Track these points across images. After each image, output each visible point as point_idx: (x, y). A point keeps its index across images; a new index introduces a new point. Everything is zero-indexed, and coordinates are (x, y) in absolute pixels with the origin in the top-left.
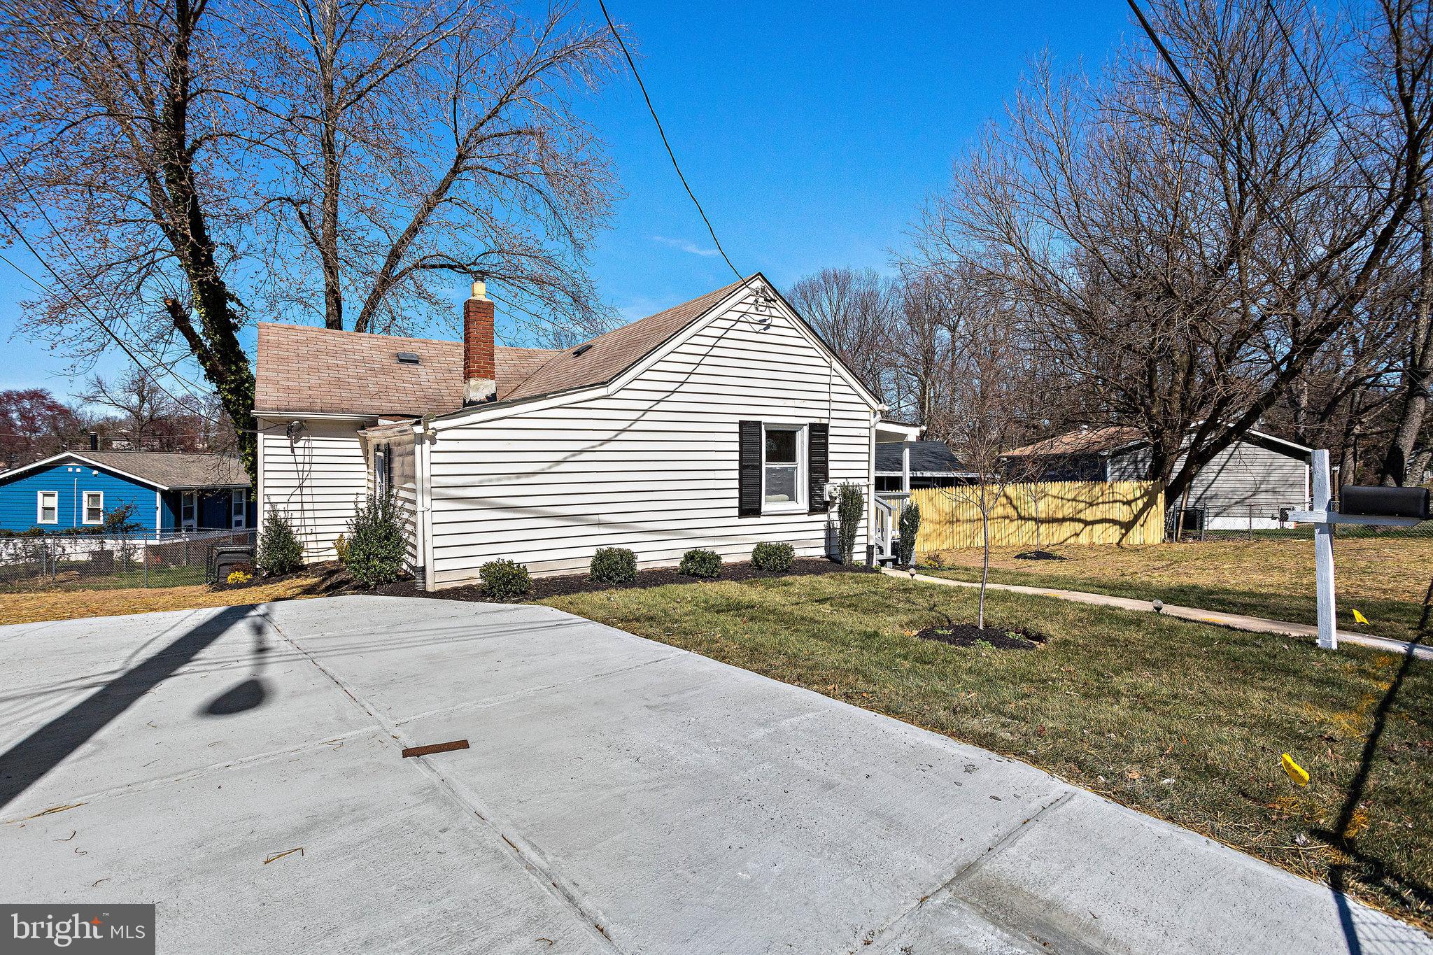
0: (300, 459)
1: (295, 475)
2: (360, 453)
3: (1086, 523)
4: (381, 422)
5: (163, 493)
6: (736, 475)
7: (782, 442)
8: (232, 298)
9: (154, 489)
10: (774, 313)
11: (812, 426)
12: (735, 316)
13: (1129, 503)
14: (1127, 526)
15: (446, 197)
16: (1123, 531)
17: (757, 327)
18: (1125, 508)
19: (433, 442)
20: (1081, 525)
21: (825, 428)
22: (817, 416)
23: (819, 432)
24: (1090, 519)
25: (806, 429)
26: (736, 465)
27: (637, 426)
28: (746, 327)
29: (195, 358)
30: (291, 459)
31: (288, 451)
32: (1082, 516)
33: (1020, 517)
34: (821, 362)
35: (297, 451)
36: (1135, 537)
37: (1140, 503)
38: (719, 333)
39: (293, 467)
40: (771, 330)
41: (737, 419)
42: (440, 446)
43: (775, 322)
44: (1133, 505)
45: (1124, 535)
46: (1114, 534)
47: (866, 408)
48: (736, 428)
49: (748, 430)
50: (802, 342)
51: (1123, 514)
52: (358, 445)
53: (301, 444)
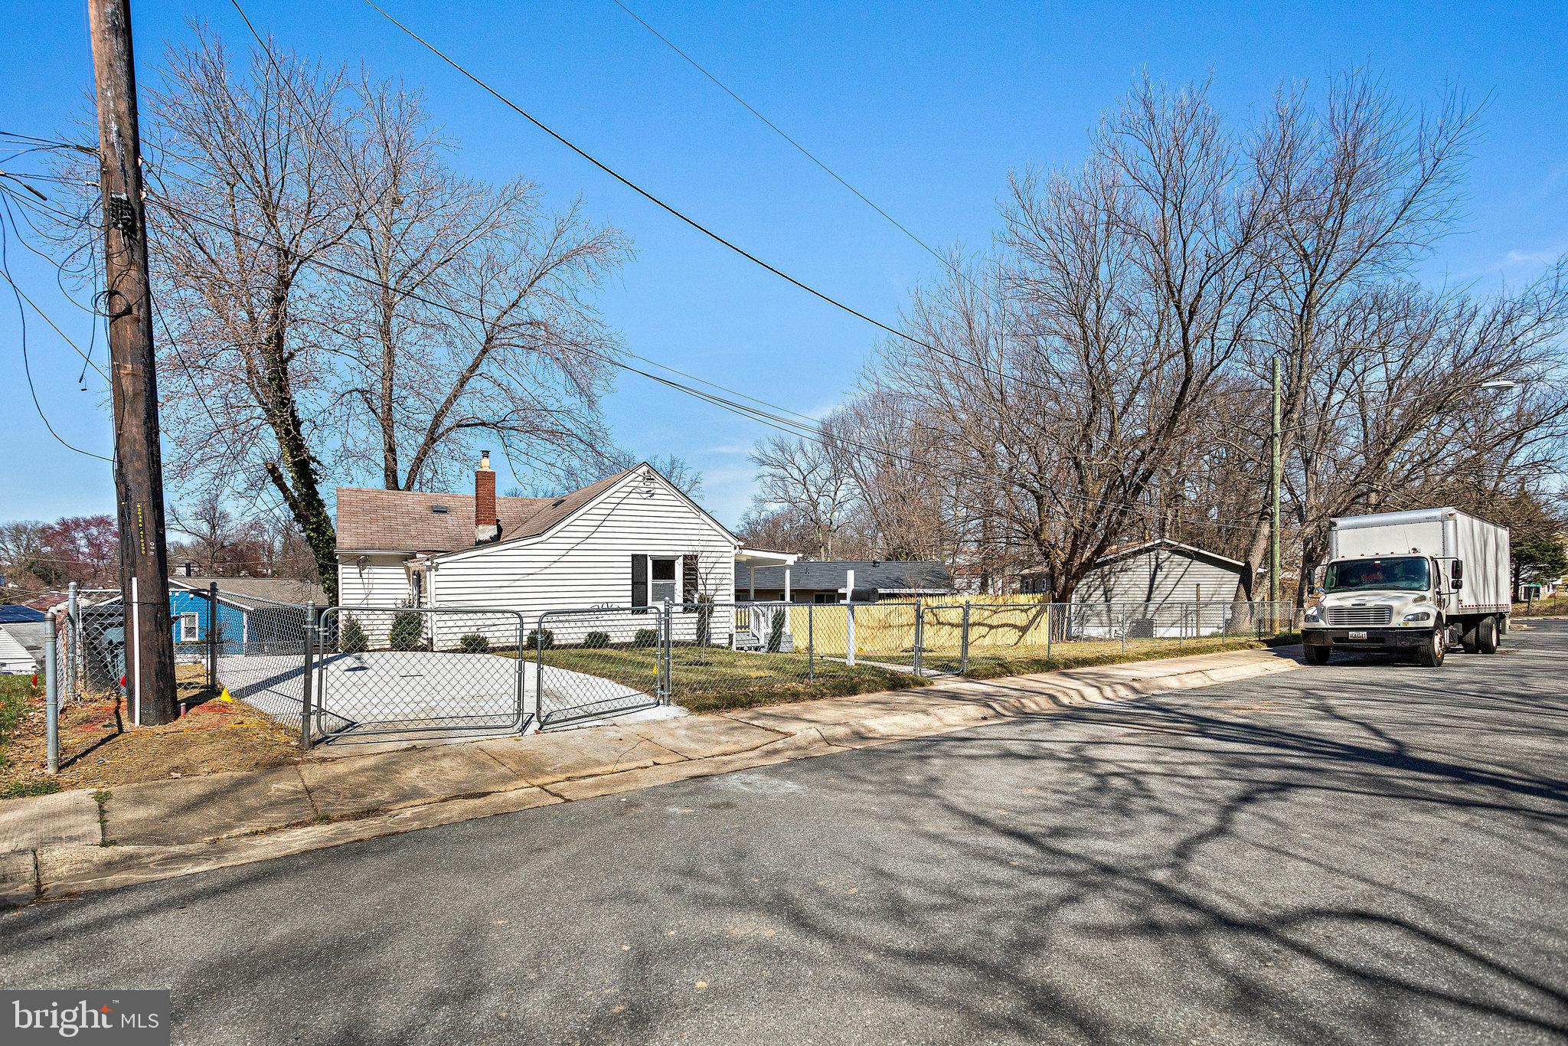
0: (366, 581)
1: (362, 591)
2: (405, 576)
3: (991, 627)
4: (418, 555)
5: (248, 612)
6: (630, 587)
7: (664, 568)
8: (314, 460)
9: (242, 610)
10: (657, 485)
11: (685, 557)
12: (629, 489)
13: (1024, 611)
14: (1024, 630)
15: (477, 373)
16: (1022, 634)
17: (645, 496)
18: (1022, 615)
19: (437, 570)
20: (987, 629)
21: (695, 558)
22: (687, 550)
23: (691, 561)
24: (995, 623)
25: (681, 559)
26: (630, 582)
27: (564, 559)
28: (637, 496)
29: (287, 506)
30: (360, 581)
31: (358, 576)
32: (989, 622)
33: (939, 623)
34: (693, 515)
35: (364, 576)
36: (1029, 638)
37: (1034, 611)
38: (618, 501)
39: (361, 586)
40: (655, 497)
41: (630, 553)
42: (441, 572)
43: (657, 491)
44: (1029, 612)
45: (1021, 637)
46: (1012, 636)
47: (728, 544)
48: (630, 559)
49: (638, 561)
50: (679, 504)
51: (1021, 619)
52: (403, 571)
53: (366, 571)
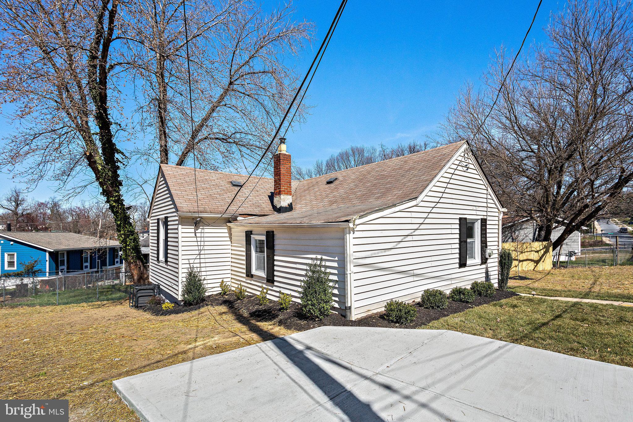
0: (199, 239)
2: (227, 235)
3: (520, 261)
4: (239, 218)
5: (50, 253)
6: (458, 246)
9: (45, 251)
10: (470, 161)
11: (482, 219)
12: (458, 163)
13: (537, 252)
14: (537, 262)
16: (535, 264)
17: (464, 169)
18: (536, 254)
19: (354, 232)
21: (486, 220)
22: (483, 215)
23: (484, 222)
24: (521, 259)
25: (479, 221)
26: (458, 241)
28: (461, 168)
29: (97, 184)
31: (193, 235)
34: (484, 187)
36: (540, 267)
37: (542, 252)
38: (452, 172)
41: (458, 216)
42: (356, 234)
43: (469, 166)
44: (539, 252)
45: (536, 266)
46: (531, 265)
47: (496, 210)
49: (463, 222)
50: (478, 177)
51: (535, 256)
52: (226, 231)
53: (199, 231)
